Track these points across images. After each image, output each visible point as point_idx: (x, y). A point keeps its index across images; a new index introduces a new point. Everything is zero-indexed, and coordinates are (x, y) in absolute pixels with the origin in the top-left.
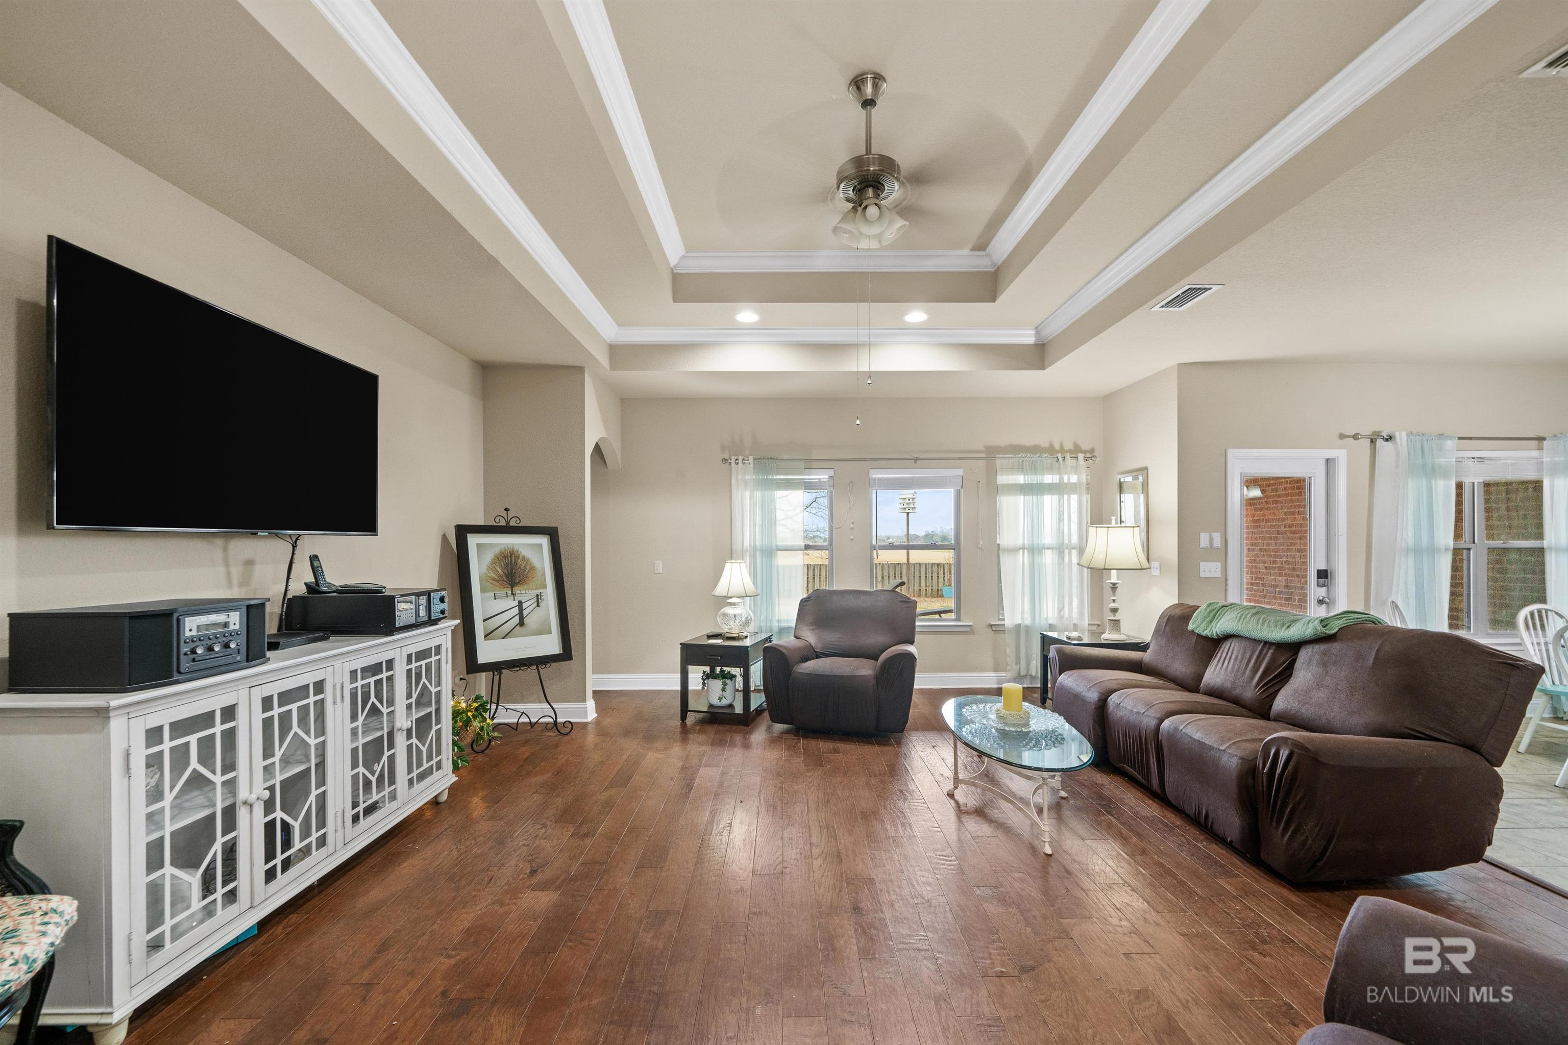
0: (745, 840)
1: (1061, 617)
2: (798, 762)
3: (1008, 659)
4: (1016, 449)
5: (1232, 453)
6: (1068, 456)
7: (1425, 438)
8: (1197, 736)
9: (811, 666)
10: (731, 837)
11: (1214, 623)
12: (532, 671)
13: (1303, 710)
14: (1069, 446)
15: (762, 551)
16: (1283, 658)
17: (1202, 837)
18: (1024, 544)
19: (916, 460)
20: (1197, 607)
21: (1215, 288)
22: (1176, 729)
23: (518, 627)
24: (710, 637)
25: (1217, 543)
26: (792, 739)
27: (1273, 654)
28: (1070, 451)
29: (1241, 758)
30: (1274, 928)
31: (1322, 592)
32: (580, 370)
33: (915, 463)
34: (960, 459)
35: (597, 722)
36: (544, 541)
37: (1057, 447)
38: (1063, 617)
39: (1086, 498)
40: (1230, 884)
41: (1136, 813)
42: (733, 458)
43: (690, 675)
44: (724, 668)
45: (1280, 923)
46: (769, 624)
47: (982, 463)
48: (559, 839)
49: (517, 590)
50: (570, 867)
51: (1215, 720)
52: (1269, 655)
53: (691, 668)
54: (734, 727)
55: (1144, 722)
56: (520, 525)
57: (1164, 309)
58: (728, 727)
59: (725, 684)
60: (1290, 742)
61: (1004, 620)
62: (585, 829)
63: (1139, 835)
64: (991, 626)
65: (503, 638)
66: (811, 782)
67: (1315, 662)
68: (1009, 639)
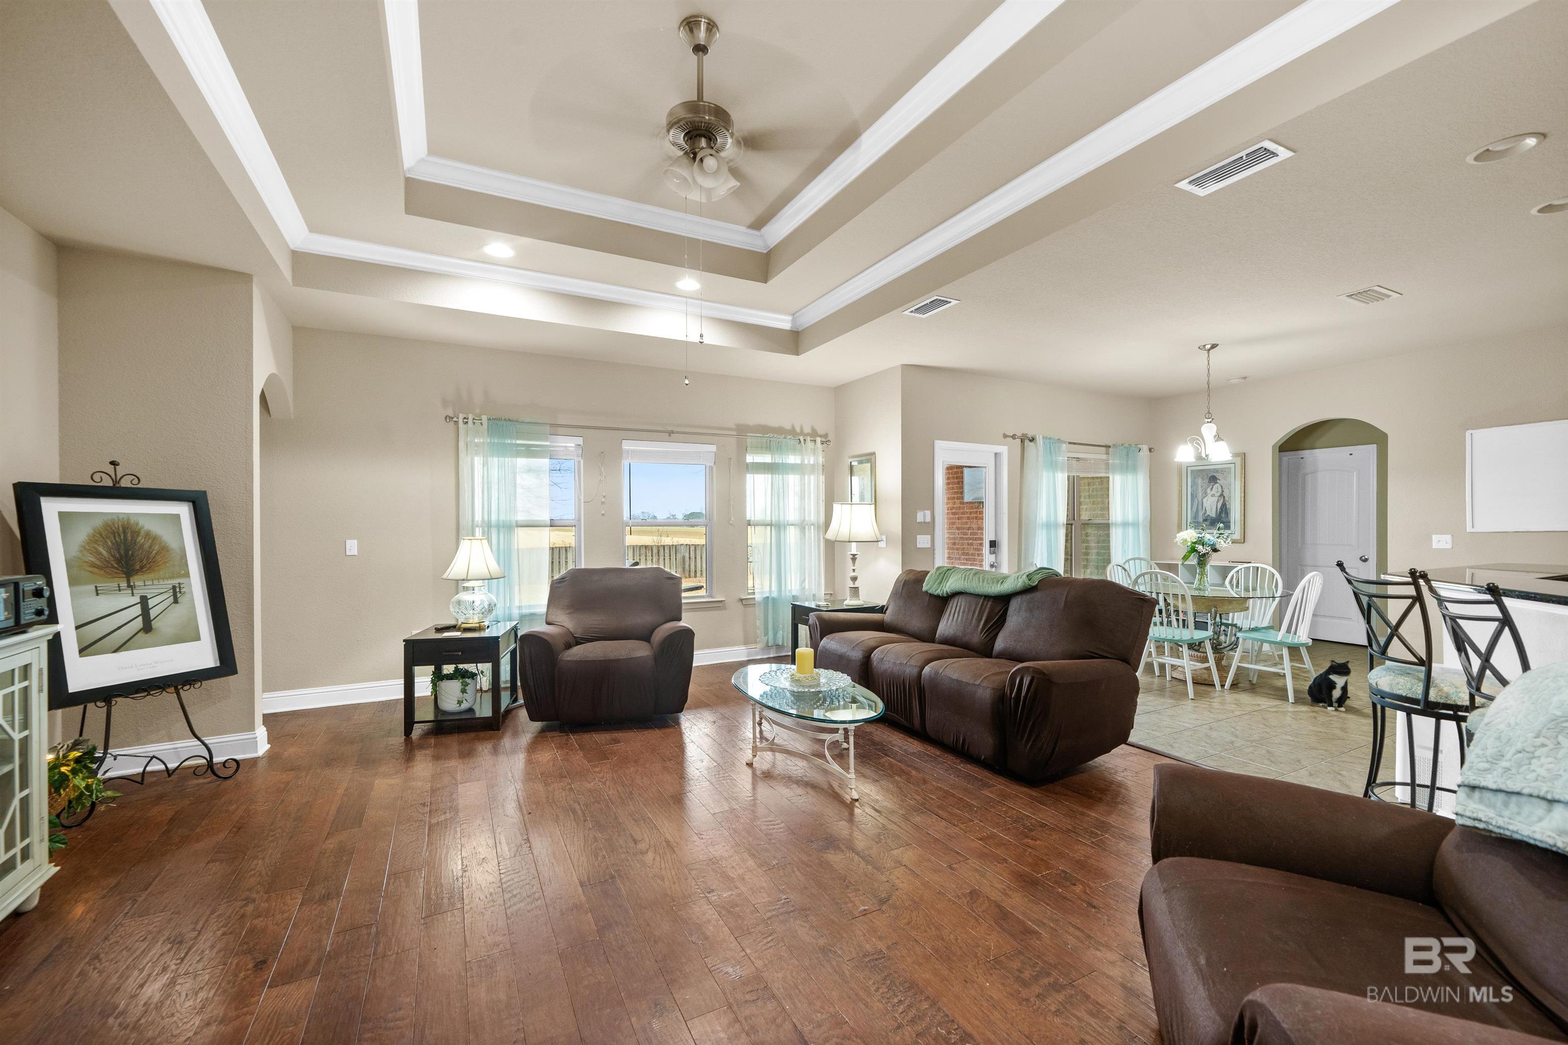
0: (554, 853)
1: (803, 589)
2: (578, 758)
3: (758, 631)
4: (764, 430)
5: (939, 444)
6: (808, 439)
7: (1051, 441)
8: (955, 677)
9: (578, 652)
10: (535, 854)
11: (943, 583)
12: (168, 698)
13: (1018, 647)
14: (807, 430)
15: (498, 527)
16: (999, 608)
17: (958, 761)
18: (771, 521)
19: (671, 433)
20: (927, 573)
21: (954, 302)
22: (937, 673)
23: (140, 634)
24: (439, 630)
25: (928, 519)
26: (560, 736)
27: (991, 605)
28: (808, 434)
29: (993, 689)
30: (1032, 818)
31: (992, 558)
32: (245, 278)
33: (670, 436)
34: (713, 434)
35: (272, 756)
36: (184, 511)
37: (798, 430)
38: (804, 588)
39: (822, 478)
40: (992, 792)
41: (905, 751)
42: (461, 416)
43: (417, 680)
44: (461, 666)
45: (1034, 814)
46: (507, 612)
47: (733, 440)
48: (283, 913)
49: (137, 581)
50: (320, 941)
51: (964, 663)
52: (989, 606)
53: (417, 669)
54: (482, 734)
55: (907, 671)
56: (140, 486)
57: (913, 314)
58: (472, 735)
59: (465, 685)
60: (1031, 669)
61: (754, 593)
62: (320, 890)
63: (916, 769)
64: (742, 600)
65: (115, 651)
66: (603, 778)
67: (1024, 609)
68: (759, 612)
